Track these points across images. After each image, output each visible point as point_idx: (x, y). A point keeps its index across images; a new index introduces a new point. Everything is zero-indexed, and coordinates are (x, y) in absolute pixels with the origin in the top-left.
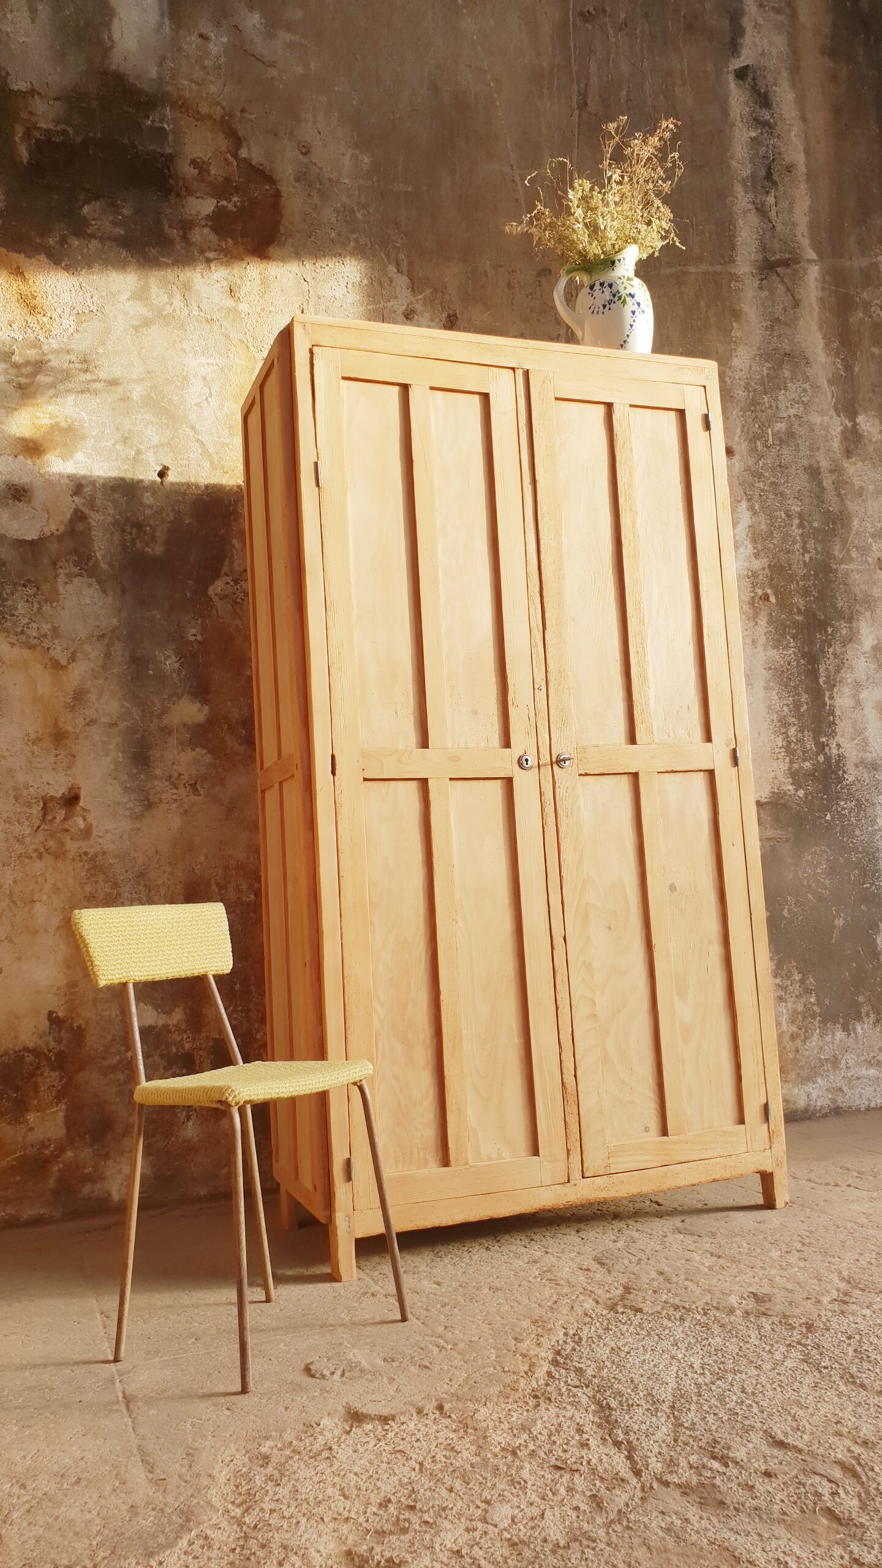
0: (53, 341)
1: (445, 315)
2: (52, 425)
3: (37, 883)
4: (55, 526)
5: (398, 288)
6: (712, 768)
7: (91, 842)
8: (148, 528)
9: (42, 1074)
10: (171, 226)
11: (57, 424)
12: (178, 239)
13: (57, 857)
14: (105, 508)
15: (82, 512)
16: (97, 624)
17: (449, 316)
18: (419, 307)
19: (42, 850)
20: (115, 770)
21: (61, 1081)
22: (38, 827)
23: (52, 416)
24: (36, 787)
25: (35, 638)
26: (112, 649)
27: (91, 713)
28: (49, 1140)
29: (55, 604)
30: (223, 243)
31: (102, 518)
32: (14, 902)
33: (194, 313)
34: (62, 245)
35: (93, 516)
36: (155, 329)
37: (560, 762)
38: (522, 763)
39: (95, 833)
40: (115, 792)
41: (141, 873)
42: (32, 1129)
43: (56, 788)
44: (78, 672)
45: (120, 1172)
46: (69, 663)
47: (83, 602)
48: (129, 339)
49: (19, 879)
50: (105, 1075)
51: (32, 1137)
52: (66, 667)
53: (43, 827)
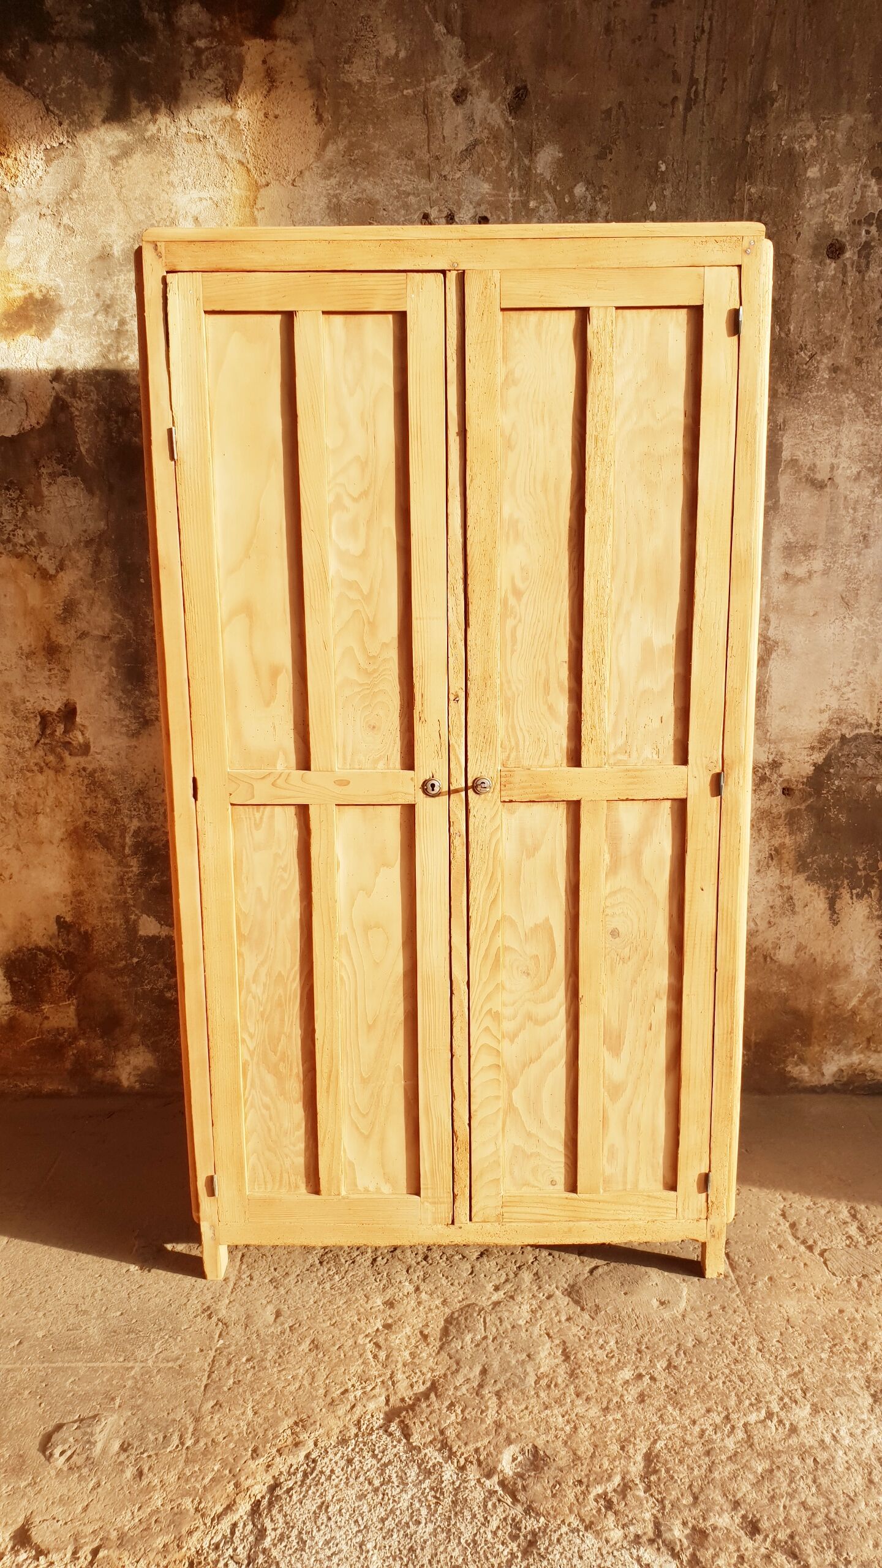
0: (20, 190)
1: (509, 91)
2: (26, 298)
3: (39, 796)
4: (34, 420)
5: (447, 58)
6: (684, 796)
7: (89, 758)
8: (135, 415)
9: (53, 971)
10: (151, 9)
11: (31, 295)
12: (161, 26)
13: (57, 771)
14: (88, 394)
15: (63, 400)
16: (84, 528)
17: (517, 89)
18: (475, 83)
19: (43, 764)
20: (110, 685)
21: (71, 978)
22: (38, 741)
23: (25, 286)
24: (32, 701)
25: (21, 545)
26: (101, 556)
27: (82, 625)
28: (63, 1029)
29: (39, 508)
30: (217, 23)
31: (85, 405)
32: (20, 814)
33: (185, 130)
34: (23, 57)
35: (75, 404)
36: (137, 160)
37: (475, 786)
38: (427, 788)
39: (92, 749)
40: (110, 708)
41: (139, 791)
42: (47, 1018)
43: (52, 703)
44: (68, 580)
45: (128, 1063)
46: (57, 572)
47: (68, 505)
48: (107, 176)
49: (22, 791)
50: (113, 978)
51: (47, 1025)
52: (55, 576)
53: (42, 741)
